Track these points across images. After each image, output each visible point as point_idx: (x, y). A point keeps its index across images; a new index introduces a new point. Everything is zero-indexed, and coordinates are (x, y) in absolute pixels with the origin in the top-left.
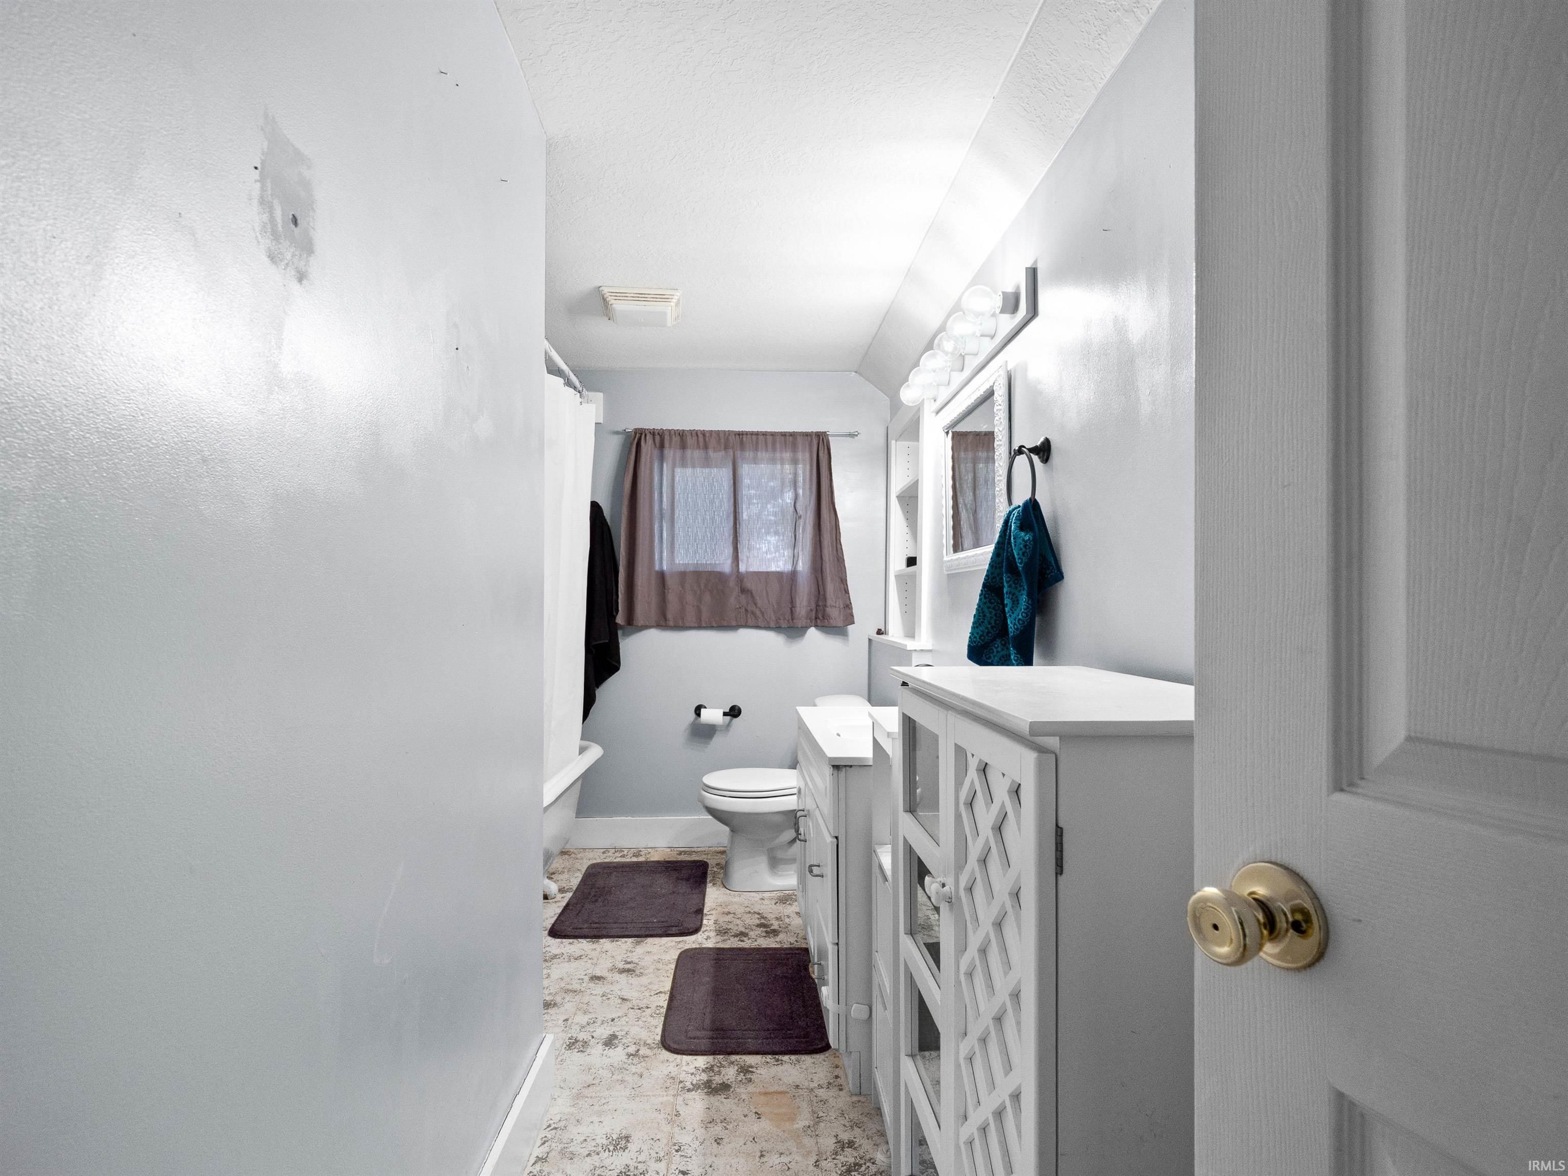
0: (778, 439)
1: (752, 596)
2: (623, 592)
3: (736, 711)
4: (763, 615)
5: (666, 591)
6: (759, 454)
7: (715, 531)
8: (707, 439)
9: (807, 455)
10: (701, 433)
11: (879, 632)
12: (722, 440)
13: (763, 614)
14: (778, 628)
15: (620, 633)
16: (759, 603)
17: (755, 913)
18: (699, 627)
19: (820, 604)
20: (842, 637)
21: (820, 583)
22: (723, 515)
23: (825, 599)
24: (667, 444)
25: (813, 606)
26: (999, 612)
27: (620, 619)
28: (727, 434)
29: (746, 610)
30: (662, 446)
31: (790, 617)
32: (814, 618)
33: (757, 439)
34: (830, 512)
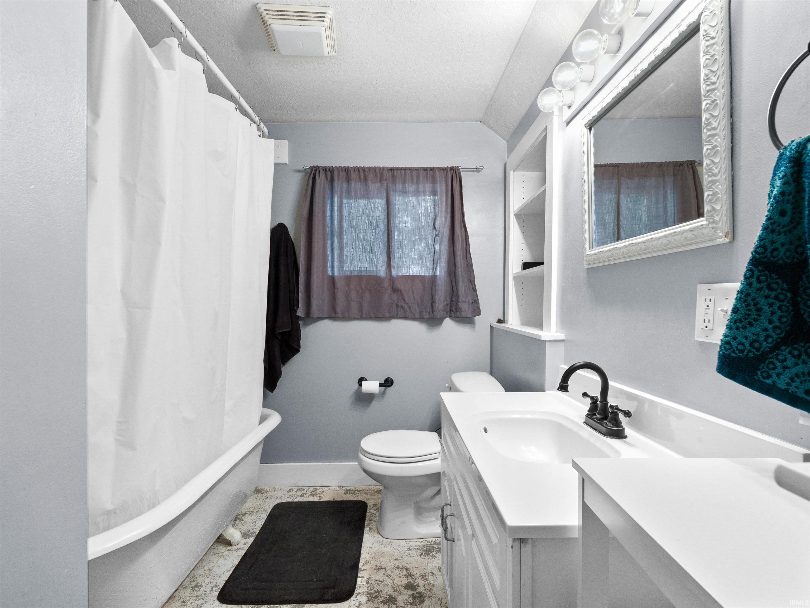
0: (421, 172)
1: (402, 295)
2: (303, 291)
3: (390, 383)
4: (410, 309)
5: (336, 291)
6: (407, 185)
7: (373, 245)
8: (366, 173)
9: (444, 186)
10: (362, 169)
11: (499, 321)
12: (378, 175)
13: (409, 307)
14: (421, 319)
15: (301, 323)
16: (407, 301)
17: (403, 568)
18: (361, 318)
19: (454, 299)
20: (470, 325)
21: (454, 284)
22: (379, 232)
23: (458, 296)
24: (336, 178)
25: (449, 301)
26: (785, 303)
27: (300, 312)
28: (382, 169)
29: (397, 305)
30: (332, 180)
31: (431, 311)
32: (449, 310)
33: (405, 173)
34: (461, 229)
